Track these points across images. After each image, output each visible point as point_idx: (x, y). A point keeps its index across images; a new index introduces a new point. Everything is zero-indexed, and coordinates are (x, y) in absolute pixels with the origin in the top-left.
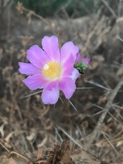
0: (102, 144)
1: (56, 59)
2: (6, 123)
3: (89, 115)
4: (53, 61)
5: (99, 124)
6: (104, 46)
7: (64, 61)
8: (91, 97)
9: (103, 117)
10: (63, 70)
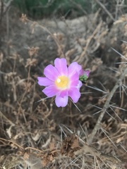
0: (103, 142)
1: (65, 73)
2: (13, 125)
3: (89, 116)
4: (63, 75)
5: (99, 122)
6: (103, 47)
7: (71, 75)
8: (91, 98)
9: (102, 116)
10: (70, 82)
